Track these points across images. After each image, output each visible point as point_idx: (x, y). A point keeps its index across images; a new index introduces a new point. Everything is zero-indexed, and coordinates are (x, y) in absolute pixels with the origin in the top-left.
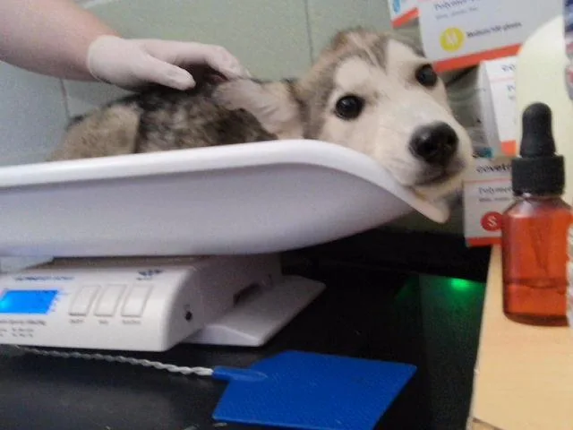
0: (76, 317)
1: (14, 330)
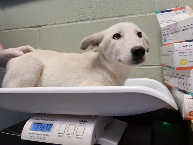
0: (60, 134)
1: (38, 137)
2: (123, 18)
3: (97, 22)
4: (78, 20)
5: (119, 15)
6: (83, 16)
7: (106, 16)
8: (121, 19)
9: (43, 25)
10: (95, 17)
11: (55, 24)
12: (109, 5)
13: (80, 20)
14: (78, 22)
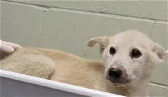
2: (155, 22)
3: (121, 19)
4: (98, 11)
5: (151, 17)
6: (105, 8)
7: (134, 15)
8: (152, 23)
9: (53, 6)
10: (120, 13)
11: (69, 9)
12: (141, 3)
13: (100, 11)
14: (97, 13)
